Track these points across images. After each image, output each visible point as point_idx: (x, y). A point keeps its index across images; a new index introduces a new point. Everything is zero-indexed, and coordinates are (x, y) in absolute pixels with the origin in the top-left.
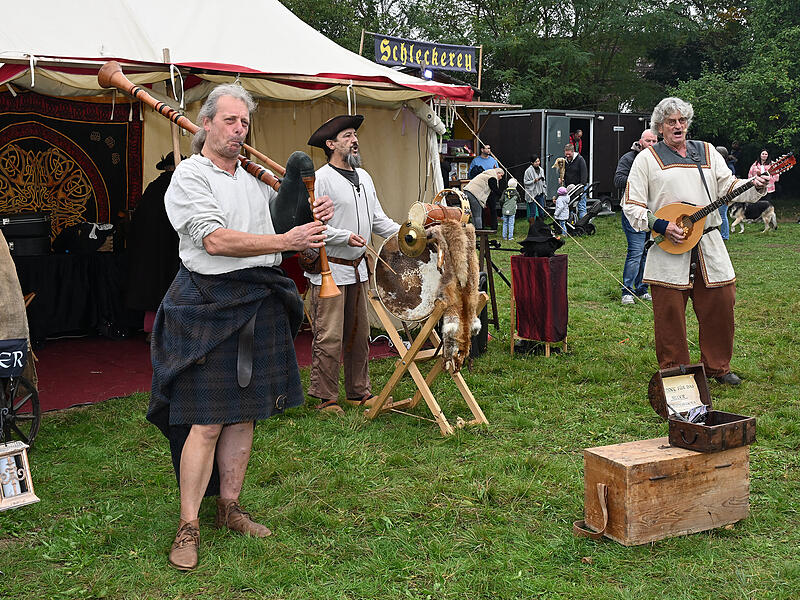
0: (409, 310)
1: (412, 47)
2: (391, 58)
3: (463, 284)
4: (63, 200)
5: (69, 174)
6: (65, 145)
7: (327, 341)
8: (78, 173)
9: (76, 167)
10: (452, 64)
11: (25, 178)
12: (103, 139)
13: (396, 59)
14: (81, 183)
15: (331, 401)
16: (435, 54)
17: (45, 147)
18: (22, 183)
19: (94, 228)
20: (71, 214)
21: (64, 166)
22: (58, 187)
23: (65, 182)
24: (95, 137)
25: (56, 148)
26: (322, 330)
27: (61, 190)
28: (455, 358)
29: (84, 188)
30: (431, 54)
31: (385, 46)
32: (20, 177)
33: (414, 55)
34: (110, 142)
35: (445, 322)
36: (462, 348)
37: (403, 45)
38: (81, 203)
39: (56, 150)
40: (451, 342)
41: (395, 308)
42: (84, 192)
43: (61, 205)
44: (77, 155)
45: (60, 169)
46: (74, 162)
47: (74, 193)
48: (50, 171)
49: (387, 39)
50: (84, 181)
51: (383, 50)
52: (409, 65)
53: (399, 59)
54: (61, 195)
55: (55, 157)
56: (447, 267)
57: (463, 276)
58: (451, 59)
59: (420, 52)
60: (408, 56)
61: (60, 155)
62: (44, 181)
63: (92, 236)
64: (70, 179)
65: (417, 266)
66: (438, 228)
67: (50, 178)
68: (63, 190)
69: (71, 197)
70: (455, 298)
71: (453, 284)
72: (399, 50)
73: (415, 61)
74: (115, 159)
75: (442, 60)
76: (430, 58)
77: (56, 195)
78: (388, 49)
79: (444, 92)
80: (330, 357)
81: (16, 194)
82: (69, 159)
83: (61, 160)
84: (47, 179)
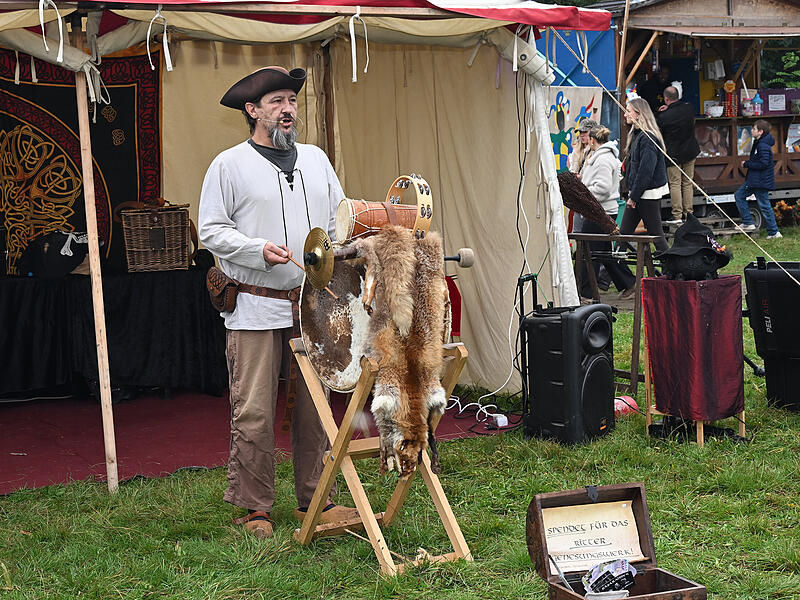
0: (338, 373)
3: (404, 332)
4: (38, 200)
5: (47, 163)
6: (37, 120)
7: (245, 418)
8: (61, 160)
9: (57, 152)
14: (66, 175)
15: (259, 513)
17: (10, 124)
19: (69, 240)
20: (51, 220)
21: (40, 150)
22: (30, 182)
23: (42, 173)
25: (28, 126)
26: (240, 401)
27: (34, 185)
28: (399, 453)
29: (70, 182)
34: (108, 113)
35: (376, 393)
36: (409, 436)
38: (66, 204)
39: (27, 129)
40: (389, 425)
41: (323, 369)
42: (70, 187)
43: (36, 208)
45: (33, 155)
46: (54, 144)
47: (55, 188)
48: (19, 158)
50: (69, 171)
54: (35, 192)
55: (25, 138)
56: (379, 304)
57: (404, 317)
61: (33, 136)
62: (9, 173)
63: (66, 251)
64: (49, 168)
65: (347, 302)
66: (370, 241)
67: (19, 168)
68: (39, 186)
69: (51, 195)
70: (394, 355)
71: (387, 331)
74: (118, 138)
77: (28, 193)
79: (527, 17)
80: (251, 442)
82: (46, 140)
83: (35, 143)
84: (15, 170)
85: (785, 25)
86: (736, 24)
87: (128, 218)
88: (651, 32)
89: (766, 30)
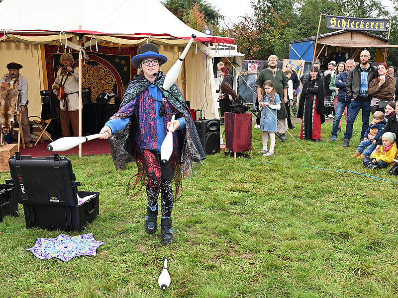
1: (349, 21)
2: (337, 26)
4: (103, 84)
5: (106, 75)
6: (104, 63)
8: (110, 74)
9: (109, 72)
10: (372, 27)
11: (89, 76)
12: (120, 61)
13: (339, 26)
14: (111, 78)
16: (362, 23)
17: (97, 64)
18: (88, 77)
19: (107, 95)
21: (104, 71)
22: (102, 79)
23: (105, 77)
24: (117, 60)
25: (101, 64)
29: (112, 80)
30: (360, 23)
31: (333, 20)
32: (87, 75)
33: (350, 24)
34: (123, 62)
37: (343, 20)
38: (111, 85)
39: (101, 66)
42: (112, 81)
43: (103, 86)
44: (109, 67)
46: (108, 70)
47: (108, 81)
48: (99, 73)
49: (335, 17)
51: (332, 22)
52: (347, 29)
53: (341, 26)
54: (103, 82)
55: (101, 68)
58: (372, 25)
59: (353, 22)
60: (347, 24)
61: (103, 67)
62: (96, 77)
63: (106, 97)
68: (104, 80)
69: (107, 83)
72: (341, 22)
73: (350, 27)
74: (125, 69)
75: (366, 26)
76: (359, 25)
77: (101, 82)
78: (335, 22)
81: (86, 81)
82: (106, 68)
83: (103, 69)
84: (98, 76)
85: (369, 43)
86: (353, 43)
87: (122, 90)
88: (323, 45)
89: (362, 45)
